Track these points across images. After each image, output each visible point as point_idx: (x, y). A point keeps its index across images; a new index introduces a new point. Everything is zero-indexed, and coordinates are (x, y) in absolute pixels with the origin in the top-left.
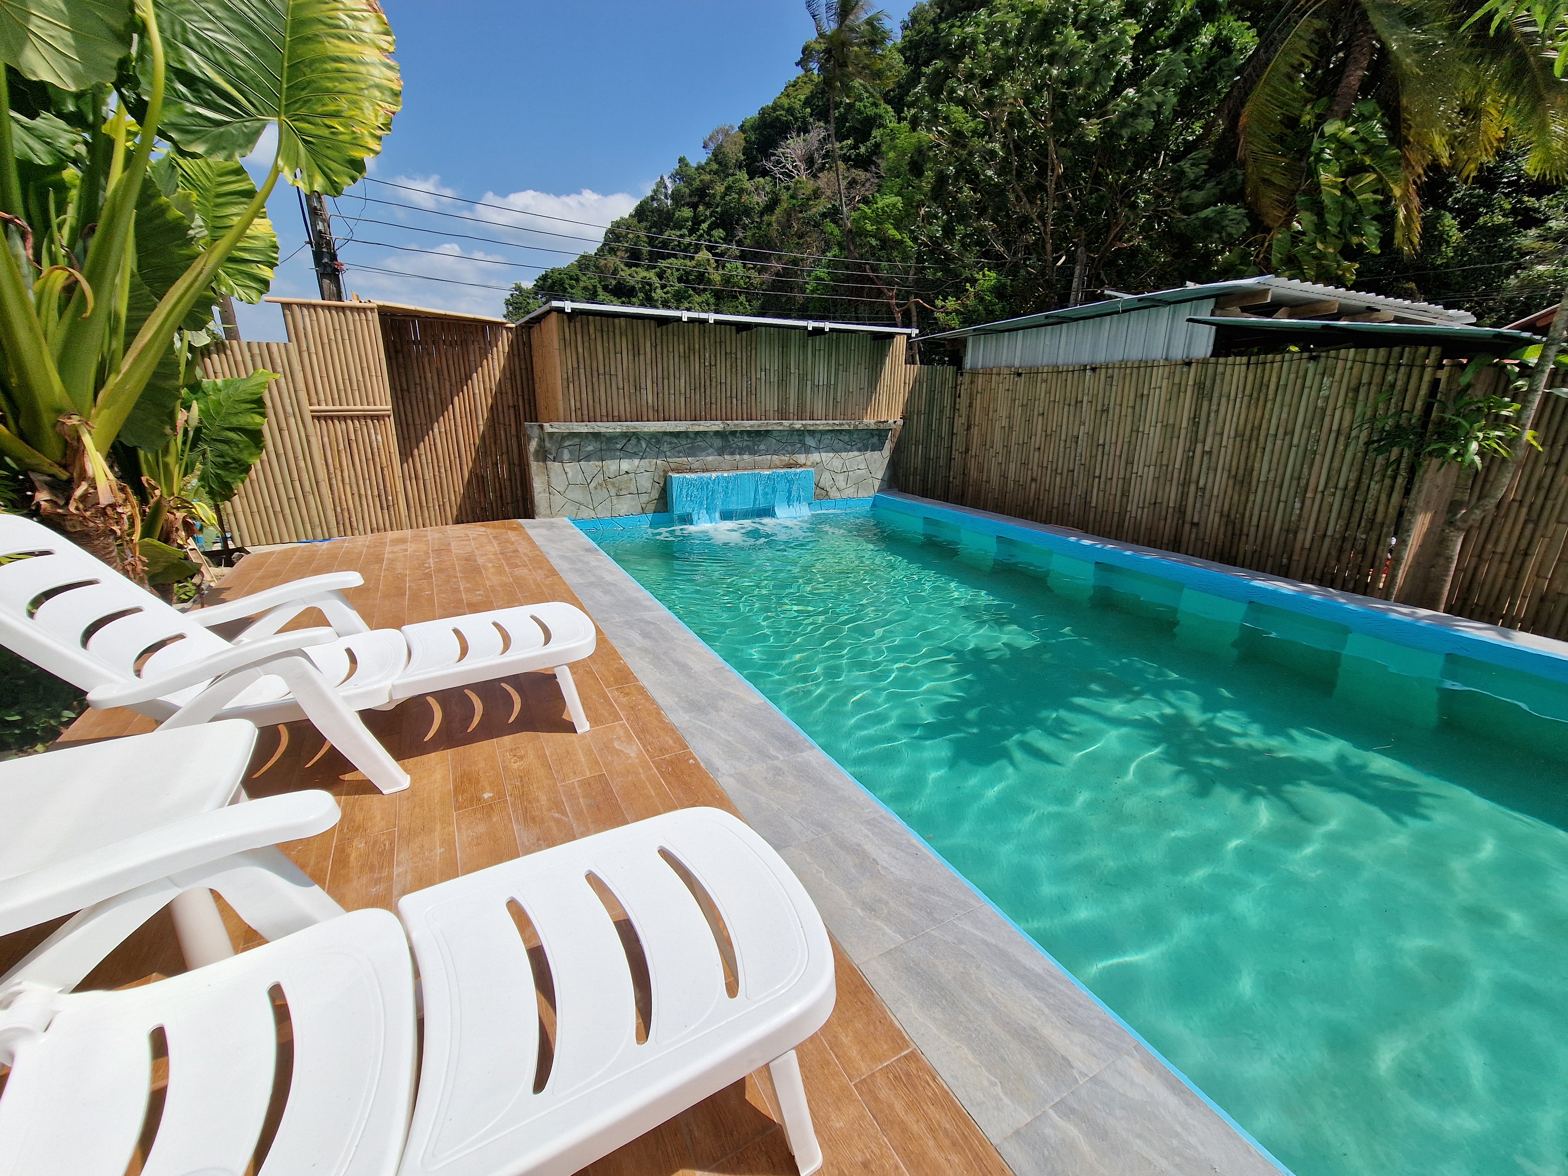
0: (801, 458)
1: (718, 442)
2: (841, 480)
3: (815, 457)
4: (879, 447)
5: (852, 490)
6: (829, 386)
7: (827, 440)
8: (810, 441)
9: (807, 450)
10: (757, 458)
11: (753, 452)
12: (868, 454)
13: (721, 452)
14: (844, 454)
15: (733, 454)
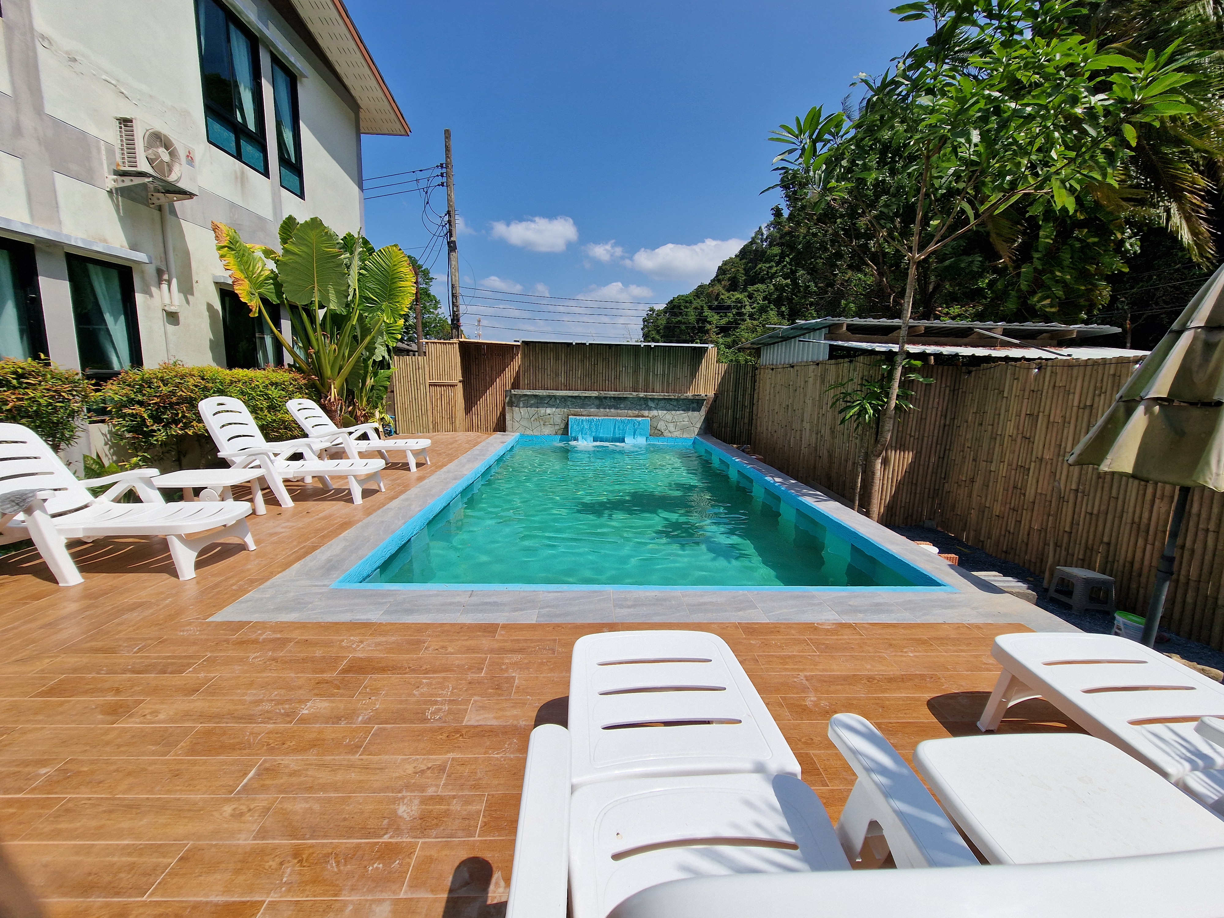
0: (646, 413)
1: (597, 402)
2: (671, 427)
3: (655, 413)
4: (699, 410)
5: (679, 432)
6: (664, 375)
7: (662, 404)
8: (651, 404)
9: (650, 409)
10: (619, 411)
11: (616, 408)
12: (690, 413)
13: (598, 407)
14: (673, 412)
15: (605, 408)
